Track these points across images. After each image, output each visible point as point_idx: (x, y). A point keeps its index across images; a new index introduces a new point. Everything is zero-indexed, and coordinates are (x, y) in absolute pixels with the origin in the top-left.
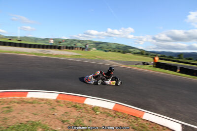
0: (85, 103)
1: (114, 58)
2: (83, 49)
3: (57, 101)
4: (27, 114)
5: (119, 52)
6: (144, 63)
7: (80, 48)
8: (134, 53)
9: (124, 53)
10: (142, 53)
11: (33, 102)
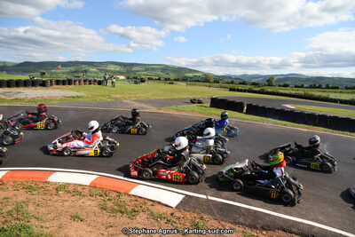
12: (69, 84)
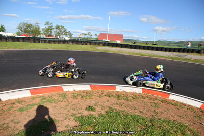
4: (173, 114)
11: (175, 104)
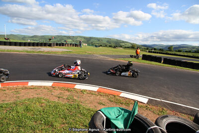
0: (75, 87)
1: (104, 53)
2: (76, 45)
3: (53, 87)
5: (110, 46)
6: (132, 56)
7: (71, 44)
8: (126, 47)
9: (115, 47)
10: (133, 47)
11: (33, 88)
12: (63, 46)
